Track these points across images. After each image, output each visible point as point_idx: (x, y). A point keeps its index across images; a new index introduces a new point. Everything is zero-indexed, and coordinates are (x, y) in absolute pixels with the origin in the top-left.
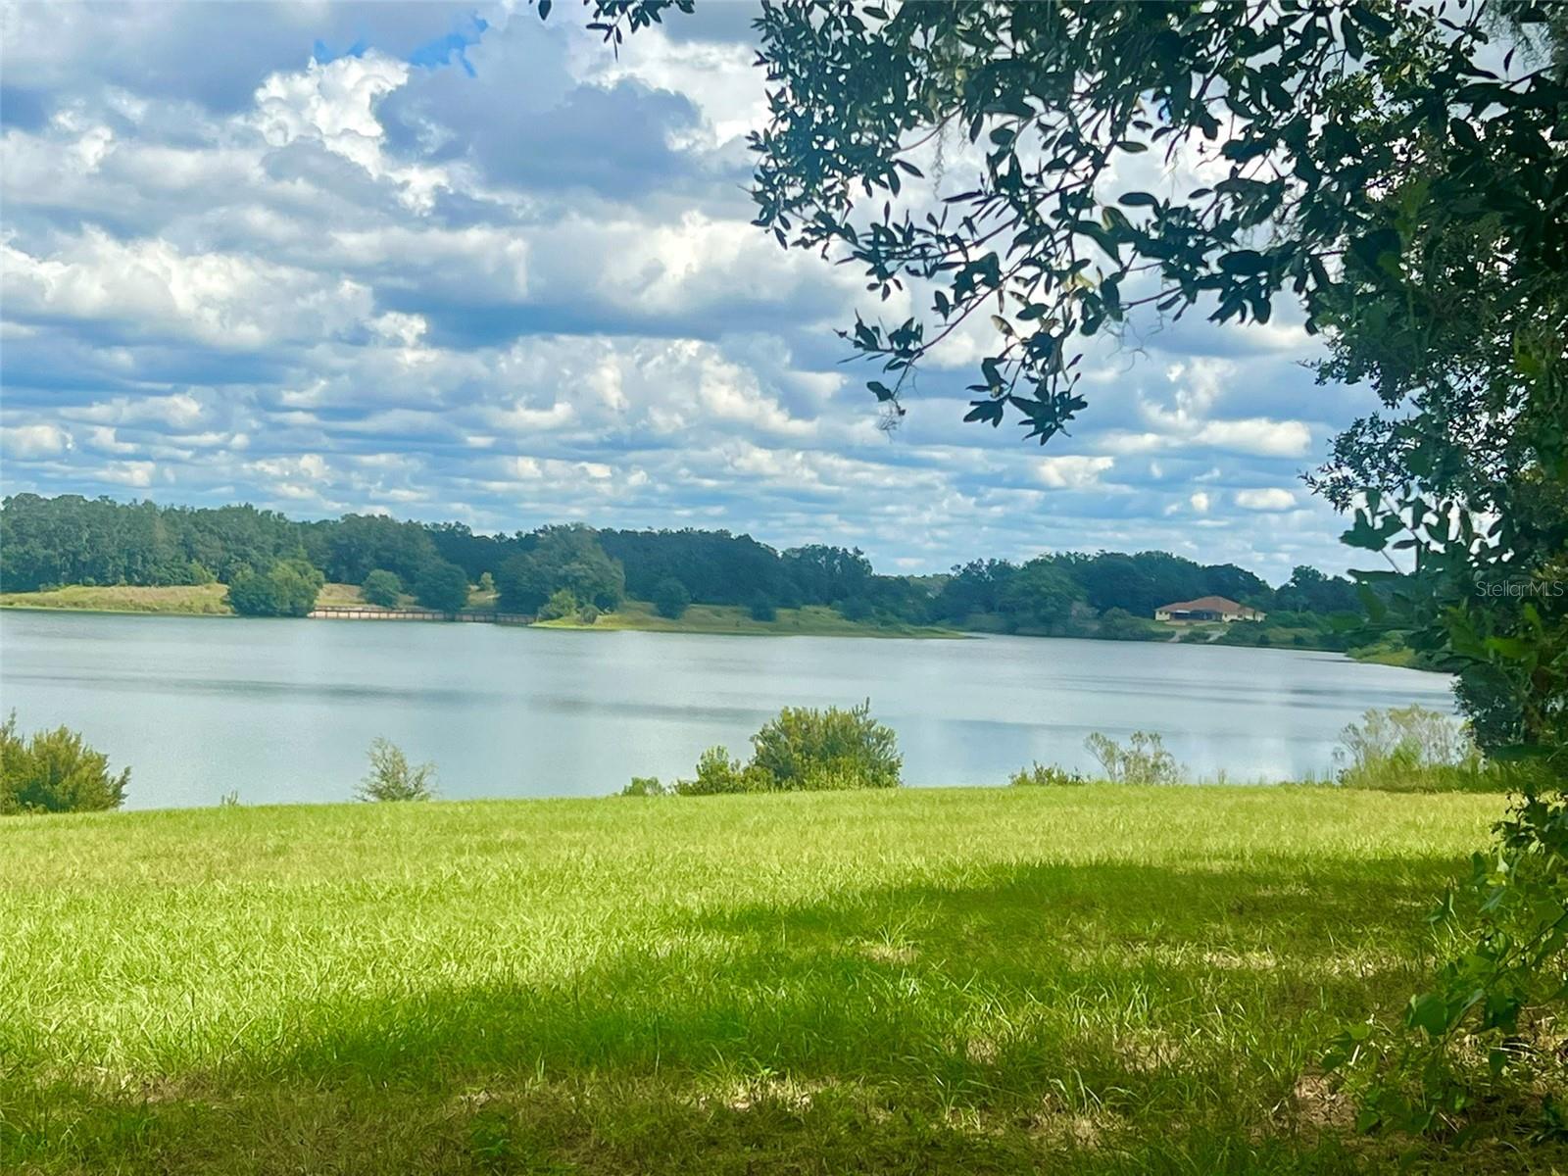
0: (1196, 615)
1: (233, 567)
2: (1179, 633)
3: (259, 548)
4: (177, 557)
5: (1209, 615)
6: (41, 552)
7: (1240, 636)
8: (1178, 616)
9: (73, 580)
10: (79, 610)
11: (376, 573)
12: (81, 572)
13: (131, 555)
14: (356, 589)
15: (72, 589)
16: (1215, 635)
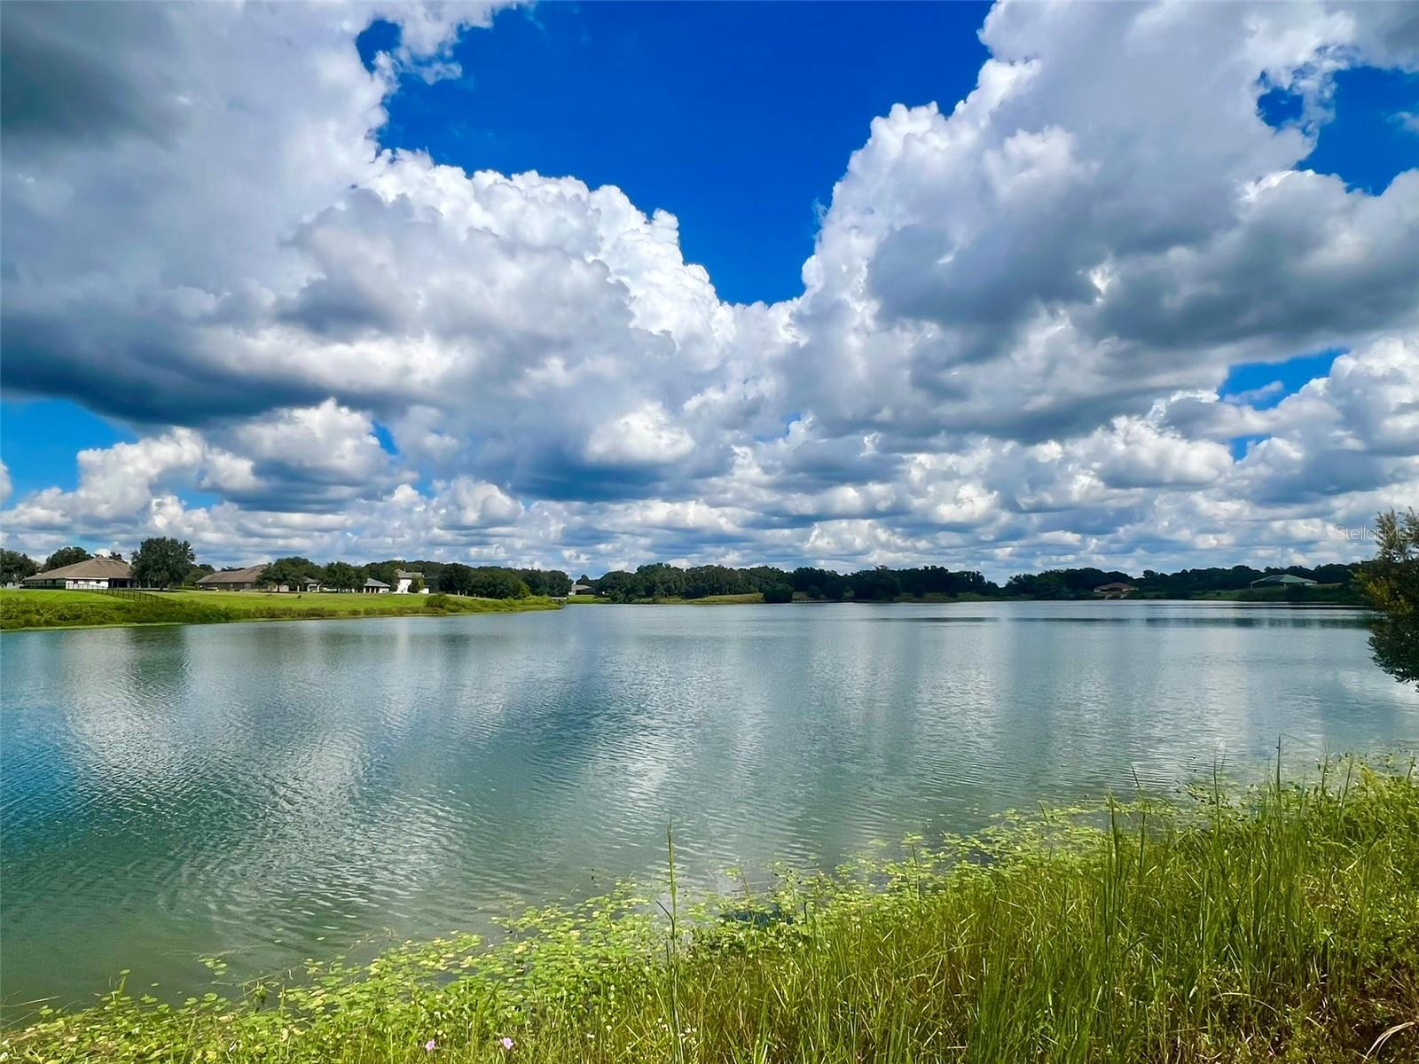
0: (1111, 590)
1: (763, 587)
2: (1107, 596)
3: (772, 580)
4: (745, 584)
5: (1116, 589)
6: (702, 585)
7: (1132, 596)
8: (1102, 590)
9: (711, 594)
10: (714, 603)
11: (812, 587)
12: (715, 590)
13: (730, 585)
14: (805, 593)
15: (712, 597)
16: (1122, 596)
